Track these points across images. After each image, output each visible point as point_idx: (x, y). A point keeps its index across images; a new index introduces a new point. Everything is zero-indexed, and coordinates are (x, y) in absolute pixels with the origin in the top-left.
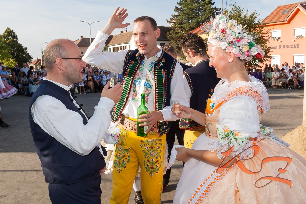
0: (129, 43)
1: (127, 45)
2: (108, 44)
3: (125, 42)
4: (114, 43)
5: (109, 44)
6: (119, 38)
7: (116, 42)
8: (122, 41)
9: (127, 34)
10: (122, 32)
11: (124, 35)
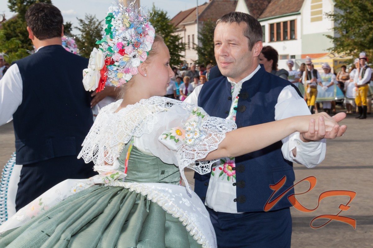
0: (300, 14)
1: (296, 19)
2: (260, 15)
3: (294, 10)
4: (273, 13)
5: (263, 16)
7: (277, 10)
8: (288, 10)
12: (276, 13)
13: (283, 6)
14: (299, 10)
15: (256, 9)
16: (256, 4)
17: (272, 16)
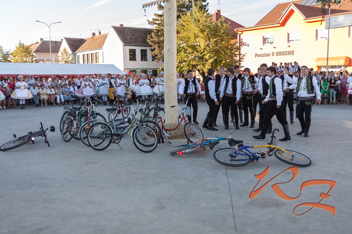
0: (102, 49)
1: (100, 52)
3: (98, 47)
5: (78, 50)
6: (90, 41)
7: (87, 47)
8: (93, 47)
9: (100, 37)
10: (94, 34)
11: (97, 38)
12: (86, 48)
13: (90, 45)
14: (102, 47)
15: (73, 46)
16: (73, 44)
17: (84, 50)
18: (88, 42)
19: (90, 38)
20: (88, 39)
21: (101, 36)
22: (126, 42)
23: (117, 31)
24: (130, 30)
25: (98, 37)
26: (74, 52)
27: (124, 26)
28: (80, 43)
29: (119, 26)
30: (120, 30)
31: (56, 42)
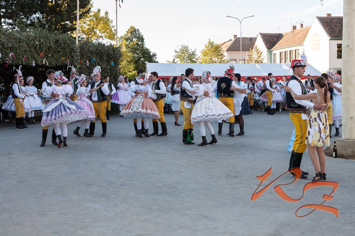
0: (303, 45)
1: (300, 49)
3: (298, 43)
4: (282, 45)
5: (274, 47)
6: (289, 37)
7: (285, 43)
8: (293, 43)
9: (301, 31)
10: (294, 28)
11: (297, 32)
12: (284, 45)
13: (288, 41)
14: (303, 43)
15: (269, 43)
16: (269, 40)
17: (282, 47)
18: (287, 37)
19: (290, 32)
20: (287, 34)
21: (303, 29)
22: (333, 36)
23: (323, 22)
24: (339, 19)
25: (299, 31)
26: (270, 49)
27: (332, 16)
28: (278, 38)
29: (326, 16)
30: (326, 21)
31: (251, 39)
